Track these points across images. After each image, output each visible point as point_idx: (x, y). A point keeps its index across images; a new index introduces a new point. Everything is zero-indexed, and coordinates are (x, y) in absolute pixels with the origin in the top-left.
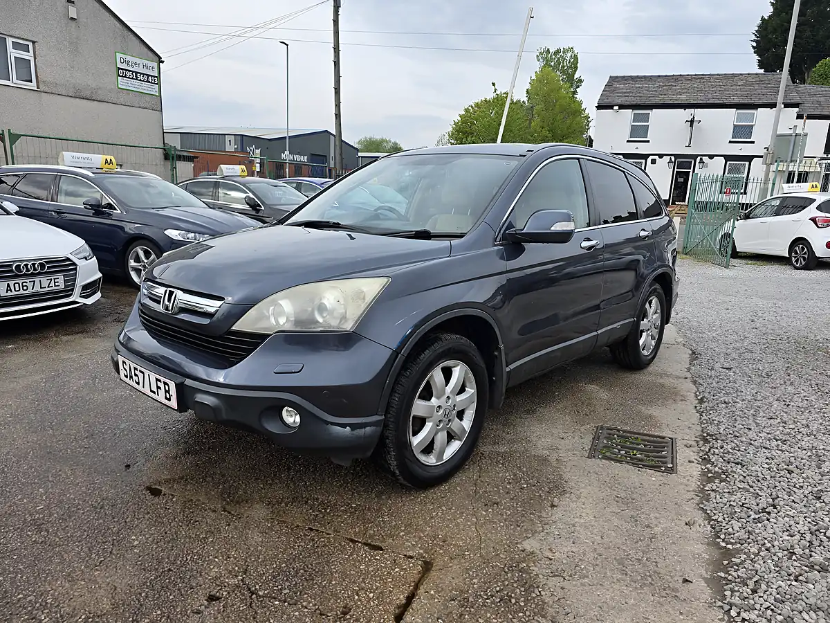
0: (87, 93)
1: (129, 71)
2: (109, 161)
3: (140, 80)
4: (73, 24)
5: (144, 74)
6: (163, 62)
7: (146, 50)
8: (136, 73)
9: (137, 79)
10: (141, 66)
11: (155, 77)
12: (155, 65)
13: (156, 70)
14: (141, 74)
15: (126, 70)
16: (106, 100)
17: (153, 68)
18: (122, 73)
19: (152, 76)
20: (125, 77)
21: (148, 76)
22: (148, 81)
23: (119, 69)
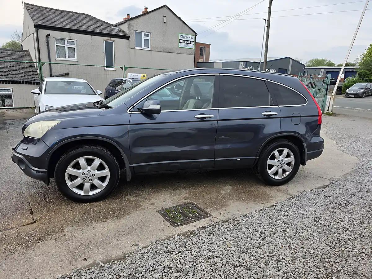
0: (167, 50)
1: (183, 40)
2: (144, 76)
3: (187, 43)
4: (165, 24)
5: (189, 41)
6: (197, 35)
7: (191, 31)
8: (186, 41)
9: (186, 43)
10: (188, 38)
11: (193, 41)
12: (194, 37)
13: (194, 39)
14: (188, 41)
15: (182, 40)
16: (174, 52)
17: (193, 38)
18: (180, 41)
19: (192, 41)
20: (182, 43)
21: (190, 41)
22: (190, 44)
23: (180, 40)
